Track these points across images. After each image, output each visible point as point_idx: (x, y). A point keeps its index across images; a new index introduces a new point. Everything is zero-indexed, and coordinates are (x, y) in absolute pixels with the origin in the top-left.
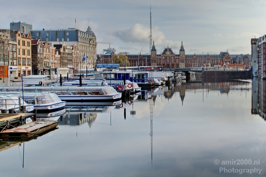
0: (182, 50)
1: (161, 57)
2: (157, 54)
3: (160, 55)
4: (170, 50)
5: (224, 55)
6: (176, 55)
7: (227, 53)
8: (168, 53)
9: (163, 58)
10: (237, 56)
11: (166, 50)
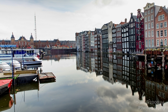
0: (32, 38)
1: (18, 42)
2: (15, 40)
3: (17, 41)
4: (24, 38)
5: (56, 41)
6: (28, 41)
7: (58, 40)
8: (23, 39)
9: (20, 42)
10: (63, 41)
11: (21, 38)
